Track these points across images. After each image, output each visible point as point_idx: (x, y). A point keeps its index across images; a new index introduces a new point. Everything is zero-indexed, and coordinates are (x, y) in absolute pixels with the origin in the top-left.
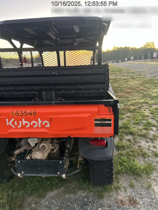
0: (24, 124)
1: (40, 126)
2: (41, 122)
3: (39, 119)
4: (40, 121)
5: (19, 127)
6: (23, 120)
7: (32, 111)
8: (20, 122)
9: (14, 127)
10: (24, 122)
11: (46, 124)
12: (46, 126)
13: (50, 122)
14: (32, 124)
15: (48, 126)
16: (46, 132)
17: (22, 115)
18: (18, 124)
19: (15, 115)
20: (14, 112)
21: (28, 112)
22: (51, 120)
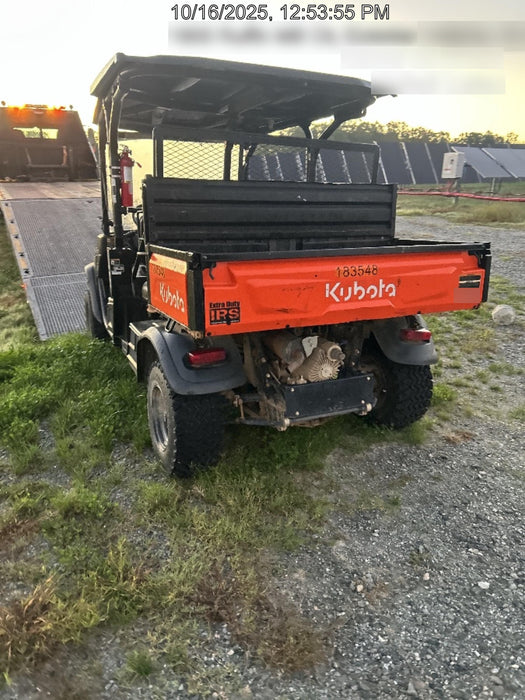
0: (355, 293)
1: (380, 295)
2: (384, 286)
3: (381, 281)
4: (382, 286)
5: (346, 299)
6: (356, 284)
7: (371, 267)
8: (350, 289)
9: (337, 300)
10: (356, 289)
11: (391, 290)
12: (390, 295)
13: (397, 287)
14: (368, 292)
15: (393, 294)
16: (390, 306)
17: (354, 273)
18: (346, 294)
19: (342, 275)
20: (342, 268)
21: (365, 267)
22: (398, 283)
